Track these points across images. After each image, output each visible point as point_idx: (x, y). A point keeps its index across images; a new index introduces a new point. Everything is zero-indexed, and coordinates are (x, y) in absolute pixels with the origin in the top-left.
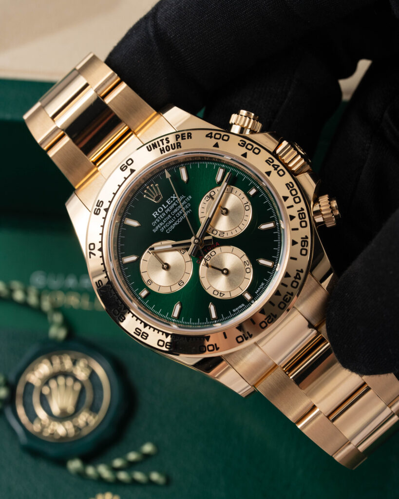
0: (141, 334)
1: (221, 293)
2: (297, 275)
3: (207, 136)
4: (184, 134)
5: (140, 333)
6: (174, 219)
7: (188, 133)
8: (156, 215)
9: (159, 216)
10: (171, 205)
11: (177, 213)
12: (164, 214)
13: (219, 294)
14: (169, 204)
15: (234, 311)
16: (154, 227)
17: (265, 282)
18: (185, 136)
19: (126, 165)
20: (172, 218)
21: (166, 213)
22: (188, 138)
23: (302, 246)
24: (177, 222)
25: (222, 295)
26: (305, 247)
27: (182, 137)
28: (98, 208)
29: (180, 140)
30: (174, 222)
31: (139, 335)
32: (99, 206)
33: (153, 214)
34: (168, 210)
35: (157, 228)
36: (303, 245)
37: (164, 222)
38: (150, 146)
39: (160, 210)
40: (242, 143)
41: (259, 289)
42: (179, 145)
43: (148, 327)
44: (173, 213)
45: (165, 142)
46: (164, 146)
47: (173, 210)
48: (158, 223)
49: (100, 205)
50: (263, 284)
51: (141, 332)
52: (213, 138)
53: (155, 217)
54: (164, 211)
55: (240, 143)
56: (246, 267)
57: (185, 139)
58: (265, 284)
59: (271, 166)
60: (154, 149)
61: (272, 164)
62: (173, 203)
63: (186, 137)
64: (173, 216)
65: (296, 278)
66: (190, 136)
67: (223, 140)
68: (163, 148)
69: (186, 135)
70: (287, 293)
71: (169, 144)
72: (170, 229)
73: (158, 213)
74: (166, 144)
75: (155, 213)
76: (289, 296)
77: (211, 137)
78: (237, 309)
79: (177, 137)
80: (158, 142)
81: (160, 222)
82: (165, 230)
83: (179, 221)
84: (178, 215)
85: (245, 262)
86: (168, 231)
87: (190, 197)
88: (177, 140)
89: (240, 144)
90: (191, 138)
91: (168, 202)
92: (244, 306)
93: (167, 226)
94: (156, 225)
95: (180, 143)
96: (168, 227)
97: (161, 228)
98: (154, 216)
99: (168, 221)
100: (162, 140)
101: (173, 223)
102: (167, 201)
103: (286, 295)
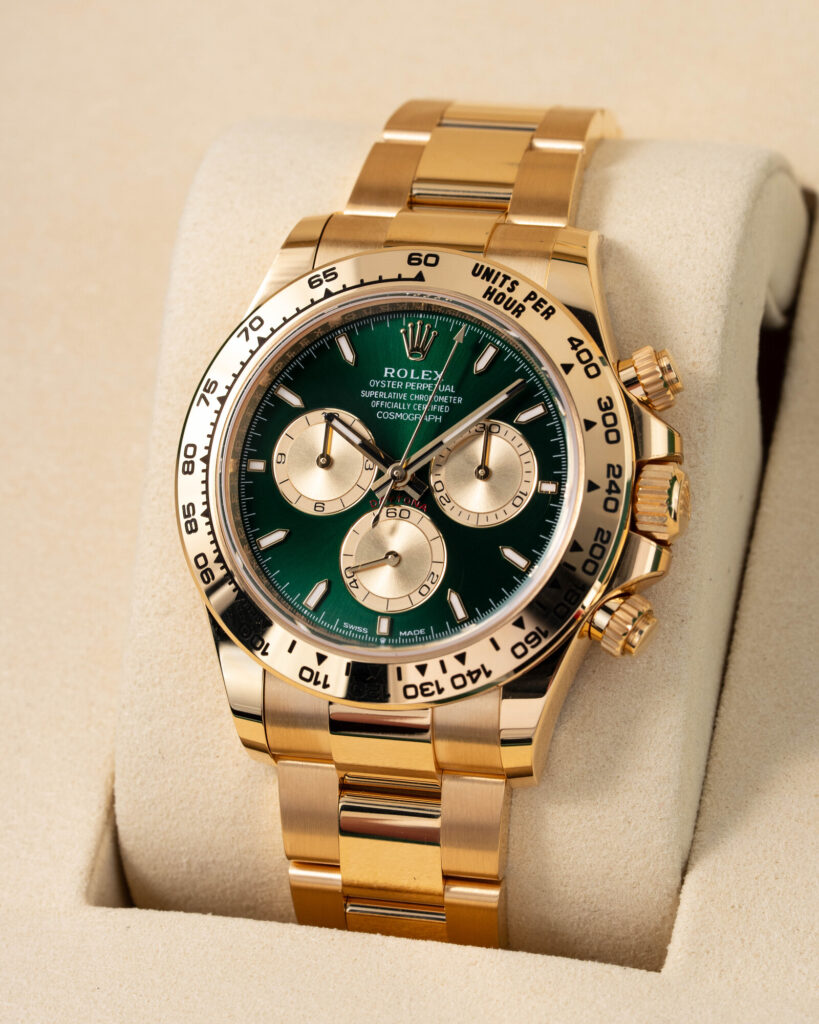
0: (189, 519)
1: (355, 581)
2: (474, 672)
3: (571, 340)
4: (546, 303)
5: (189, 516)
6: (406, 406)
7: (551, 307)
8: (389, 375)
9: (392, 379)
10: (423, 382)
11: (418, 402)
12: (400, 385)
13: (351, 580)
14: (423, 378)
15: (346, 625)
16: (369, 389)
17: (428, 633)
18: (542, 307)
19: (423, 258)
20: (406, 402)
21: (404, 386)
22: (542, 315)
23: (526, 639)
24: (405, 417)
25: (354, 584)
26: (528, 646)
27: (538, 304)
28: (322, 277)
29: (529, 304)
30: (403, 411)
31: (185, 517)
32: (325, 276)
33: (386, 369)
34: (412, 385)
35: (371, 394)
36: (530, 639)
37: (390, 396)
38: (482, 267)
39: (402, 373)
40: (605, 403)
41: (410, 633)
42: (519, 311)
43: (207, 520)
44: (413, 397)
45: (508, 284)
46: (500, 290)
47: (419, 392)
48: (378, 389)
49: (329, 278)
50: (421, 631)
51: (192, 517)
52: (575, 352)
53: (386, 375)
54: (404, 381)
55: (604, 400)
56: (426, 583)
57: (538, 310)
58: (424, 635)
59: (608, 480)
60: (483, 278)
61: (612, 478)
62: (428, 382)
63: (542, 310)
64: (408, 401)
65: (470, 674)
66: (549, 313)
67: (586, 370)
68: (495, 290)
69: (546, 307)
70: (437, 682)
71: (508, 295)
72: (386, 415)
73: (395, 374)
74: (504, 290)
75: (390, 371)
76: (433, 688)
77: (574, 347)
78: (352, 627)
79: (531, 296)
80: (499, 274)
81: (384, 390)
82: (378, 408)
83: (408, 417)
84: (416, 407)
85: (433, 573)
86: (380, 415)
87: (460, 400)
88: (525, 300)
89: (602, 402)
90: (547, 318)
91: (423, 374)
92: (365, 634)
93: (387, 405)
94: (375, 389)
95: (524, 309)
96: (387, 410)
97: (376, 400)
98: (386, 372)
99: (394, 401)
100: (506, 278)
101: (399, 411)
102: (423, 372)
103: (431, 684)
